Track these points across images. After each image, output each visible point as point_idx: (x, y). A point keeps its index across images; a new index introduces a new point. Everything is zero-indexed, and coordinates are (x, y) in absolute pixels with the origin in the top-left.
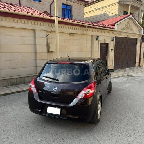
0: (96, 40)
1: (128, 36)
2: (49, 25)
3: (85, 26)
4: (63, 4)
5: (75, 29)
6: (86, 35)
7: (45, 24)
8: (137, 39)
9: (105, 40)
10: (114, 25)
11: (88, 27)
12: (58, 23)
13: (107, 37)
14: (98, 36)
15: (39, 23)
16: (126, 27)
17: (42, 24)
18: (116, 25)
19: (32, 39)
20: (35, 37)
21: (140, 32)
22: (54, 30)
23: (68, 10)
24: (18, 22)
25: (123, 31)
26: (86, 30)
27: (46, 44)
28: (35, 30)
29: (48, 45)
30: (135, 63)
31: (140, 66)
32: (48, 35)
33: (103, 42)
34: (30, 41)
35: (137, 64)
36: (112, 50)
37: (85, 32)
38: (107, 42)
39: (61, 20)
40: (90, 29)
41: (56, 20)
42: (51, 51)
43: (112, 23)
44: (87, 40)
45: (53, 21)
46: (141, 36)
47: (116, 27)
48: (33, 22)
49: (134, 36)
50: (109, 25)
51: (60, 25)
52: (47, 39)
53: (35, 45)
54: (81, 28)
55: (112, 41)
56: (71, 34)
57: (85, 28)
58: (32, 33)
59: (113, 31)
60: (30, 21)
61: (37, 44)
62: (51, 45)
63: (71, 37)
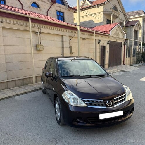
0: (98, 43)
1: (117, 40)
2: (71, 32)
3: (93, 33)
4: (57, 11)
6: (94, 39)
7: (69, 31)
8: (122, 42)
9: (103, 43)
10: (110, 32)
11: (96, 33)
13: (104, 41)
14: (100, 40)
15: (66, 30)
16: (116, 33)
18: (110, 31)
19: (61, 43)
20: (63, 41)
21: (124, 37)
23: (61, 16)
25: (114, 36)
26: (94, 36)
30: (121, 62)
31: (124, 64)
32: (71, 40)
33: (102, 45)
34: (59, 44)
35: (122, 63)
36: (107, 51)
38: (105, 45)
40: (96, 35)
41: (78, 28)
42: (72, 52)
43: (108, 30)
45: (76, 29)
46: (124, 40)
47: (110, 33)
48: (63, 29)
49: (120, 40)
50: (105, 31)
54: (90, 34)
55: (108, 44)
56: (83, 39)
57: (93, 34)
59: (108, 36)
60: (61, 29)
61: (64, 47)
62: (73, 48)
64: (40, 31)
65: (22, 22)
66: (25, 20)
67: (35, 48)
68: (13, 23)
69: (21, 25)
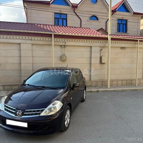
2: (103, 42)
4: (118, 19)
5: (126, 43)
6: (137, 48)
7: (99, 42)
11: (140, 41)
12: (111, 40)
15: (95, 41)
17: (97, 42)
19: (89, 53)
20: (91, 52)
22: (107, 45)
23: (123, 24)
24: (80, 41)
26: (138, 44)
27: (99, 57)
28: (91, 47)
29: (101, 58)
32: (102, 50)
34: (87, 55)
37: (137, 46)
39: (113, 37)
41: (109, 37)
42: (103, 62)
44: (138, 52)
45: (107, 39)
48: (90, 41)
51: (113, 41)
52: (100, 52)
53: (91, 58)
54: (133, 42)
56: (122, 48)
57: (137, 42)
58: (89, 49)
60: (88, 40)
62: (103, 58)
63: (123, 51)
64: (64, 44)
65: (47, 39)
66: (49, 37)
67: (60, 58)
68: (40, 40)
69: (47, 41)
